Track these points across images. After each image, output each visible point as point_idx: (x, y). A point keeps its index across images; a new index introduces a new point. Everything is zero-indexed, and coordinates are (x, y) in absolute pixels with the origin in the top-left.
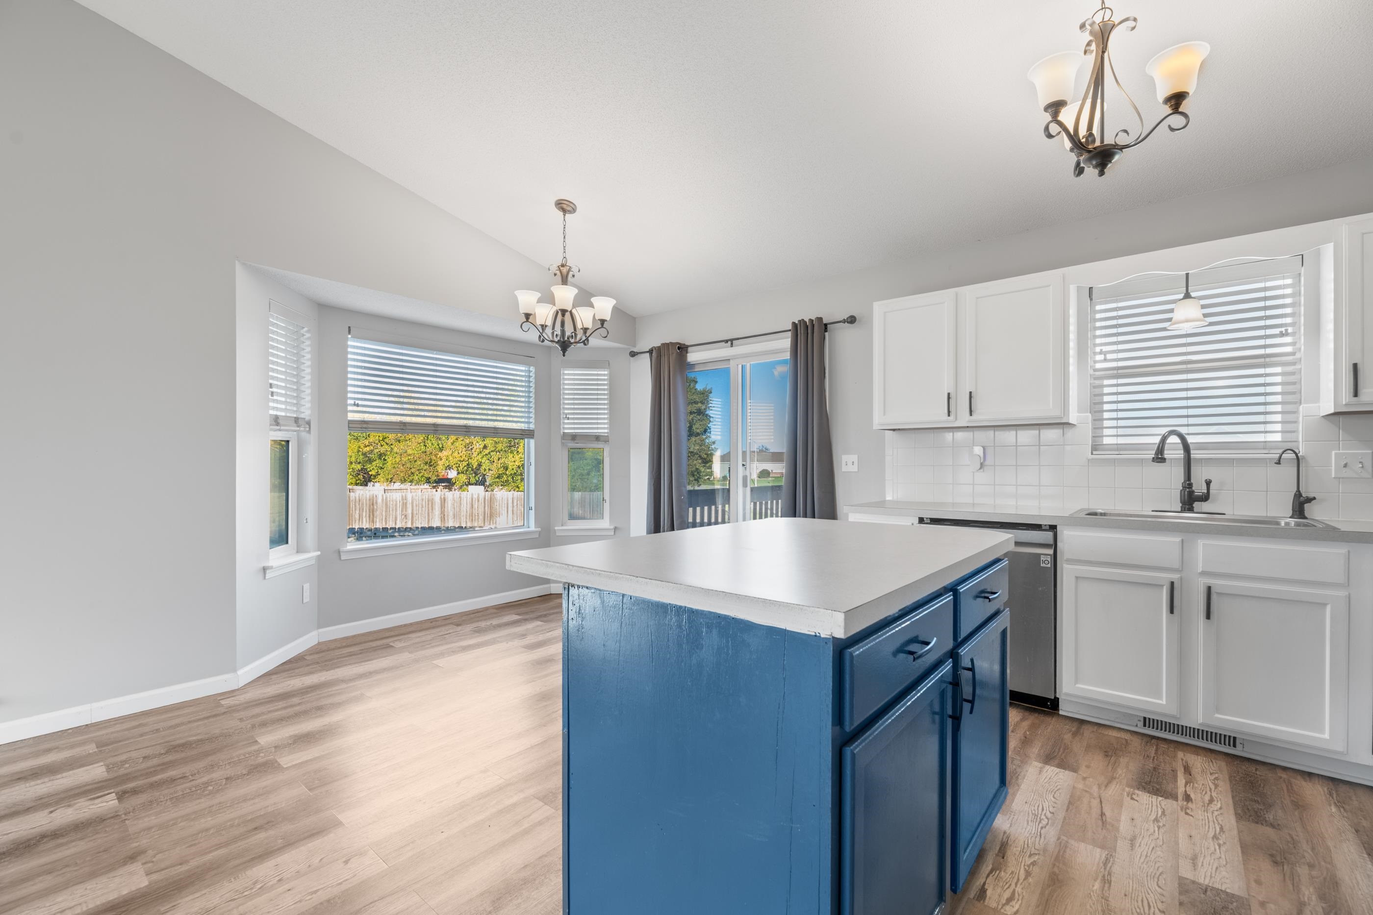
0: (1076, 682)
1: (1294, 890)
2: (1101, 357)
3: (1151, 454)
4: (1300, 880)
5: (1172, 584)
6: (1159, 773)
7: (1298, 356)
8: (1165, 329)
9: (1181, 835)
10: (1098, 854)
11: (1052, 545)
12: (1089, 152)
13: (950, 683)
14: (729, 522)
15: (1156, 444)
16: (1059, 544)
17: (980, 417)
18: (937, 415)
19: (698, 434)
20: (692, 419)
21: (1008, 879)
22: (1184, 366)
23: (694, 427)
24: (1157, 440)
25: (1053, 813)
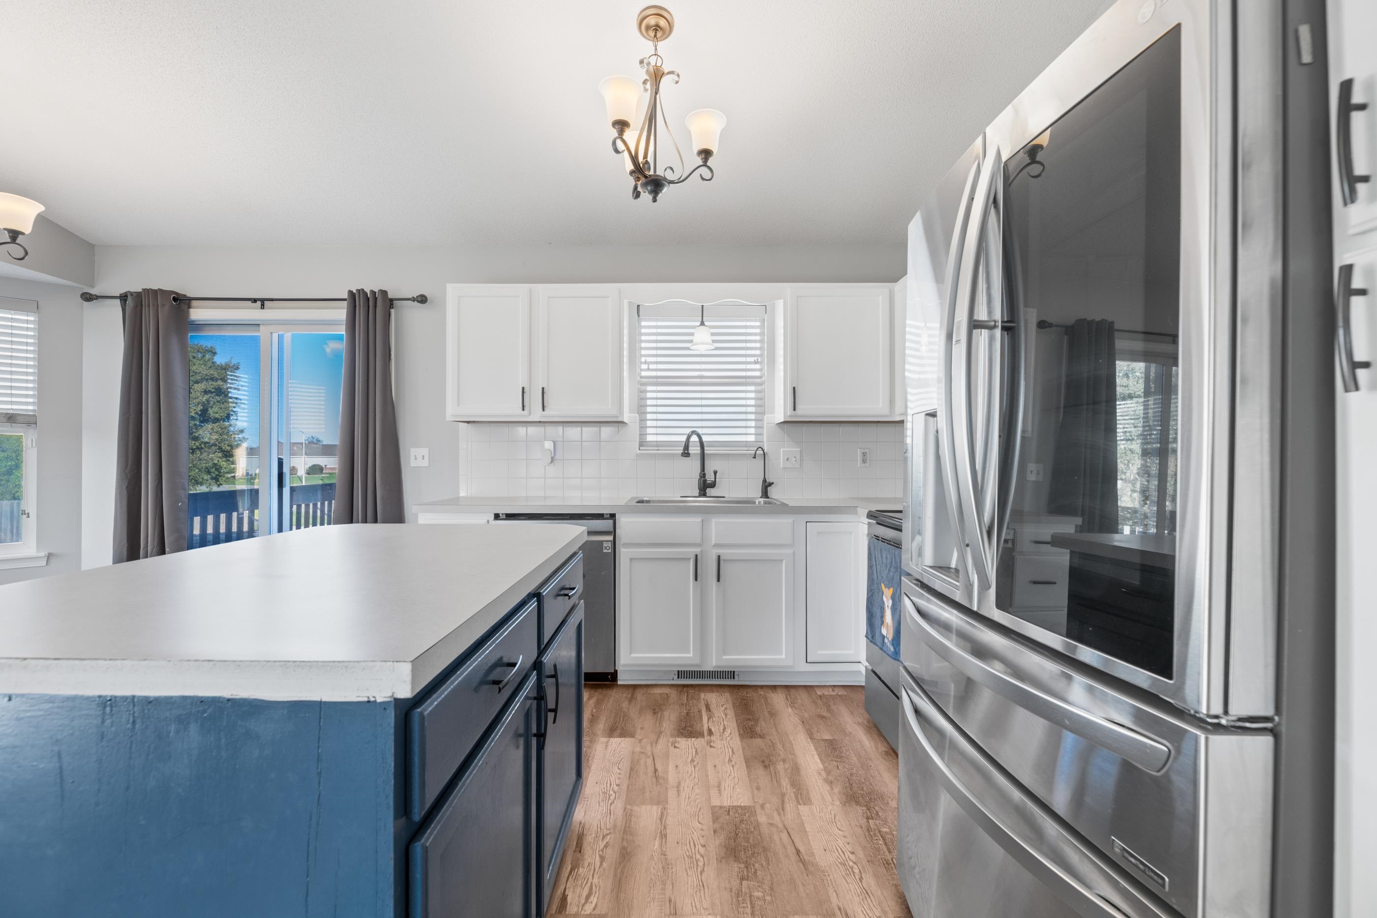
0: (631, 653)
1: (778, 786)
2: (646, 366)
3: (680, 450)
4: (780, 776)
5: (696, 556)
6: (691, 717)
7: (763, 379)
8: (688, 349)
9: (709, 768)
10: (655, 810)
11: (612, 532)
12: (646, 177)
13: (535, 698)
14: (258, 536)
15: (683, 442)
16: (617, 531)
17: (552, 413)
18: (513, 410)
19: (216, 420)
20: (208, 401)
21: (586, 874)
22: (699, 380)
23: (211, 411)
24: (684, 438)
25: (619, 785)
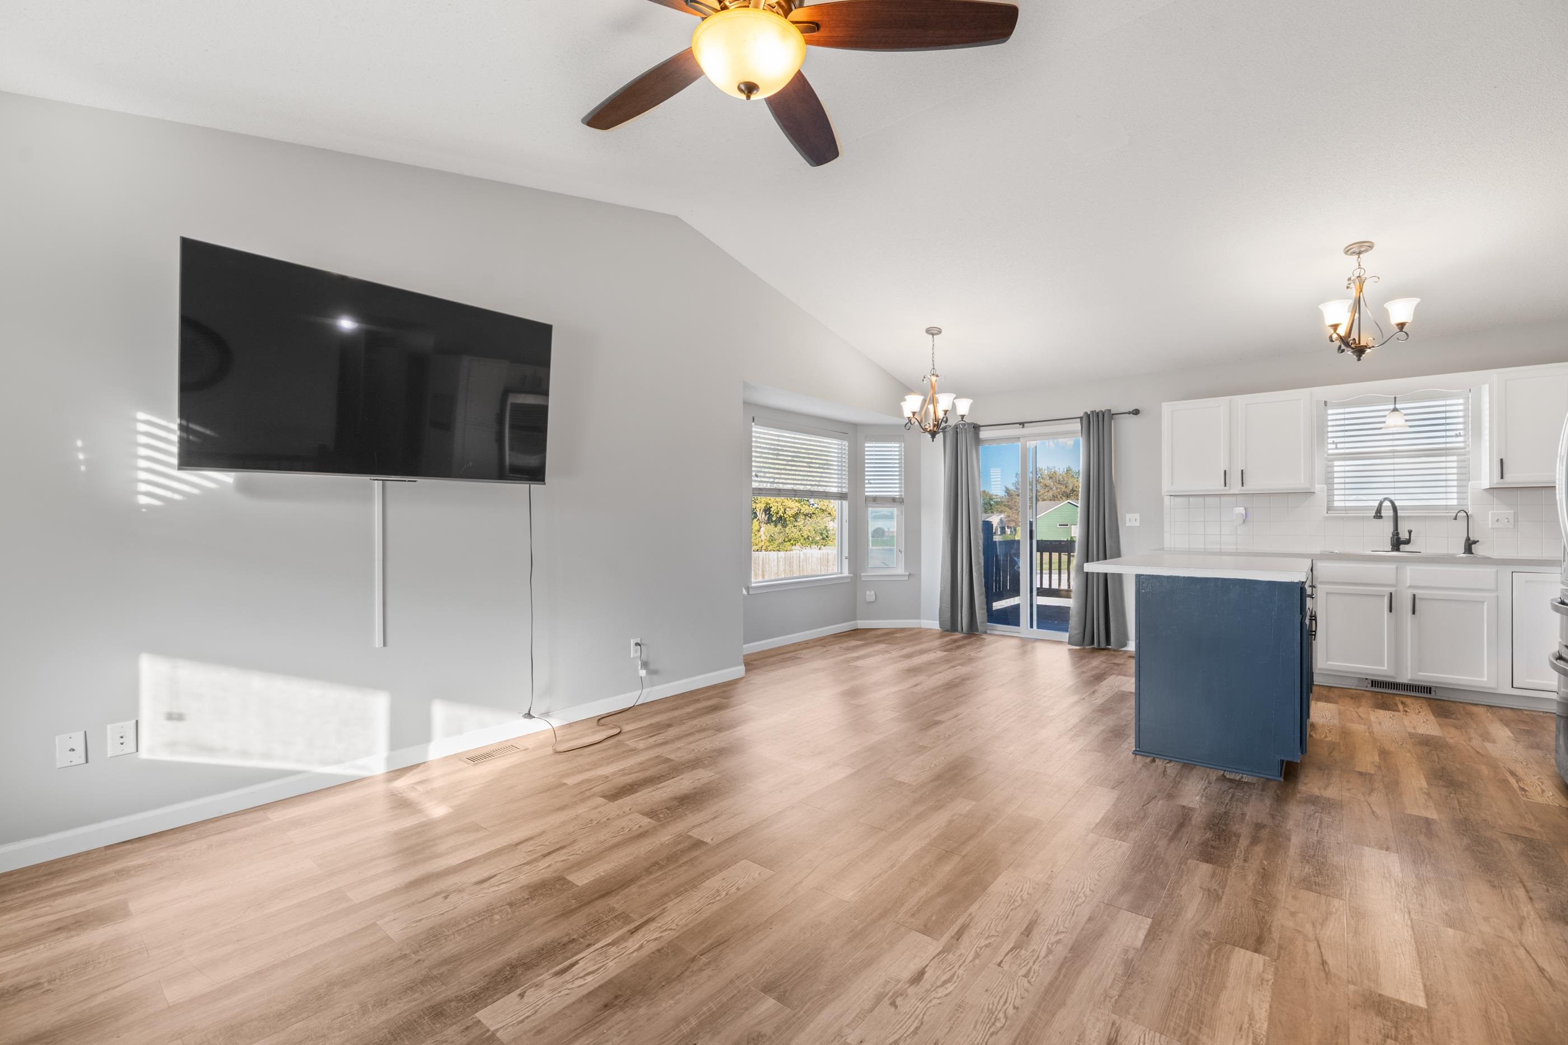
0: (1327, 661)
2: (1334, 446)
3: (1373, 513)
5: (1391, 594)
6: (1386, 704)
7: (1467, 449)
8: (1379, 429)
9: (1405, 722)
16: (1314, 572)
17: (1249, 488)
18: (1216, 485)
22: (1391, 454)
24: (1377, 504)
